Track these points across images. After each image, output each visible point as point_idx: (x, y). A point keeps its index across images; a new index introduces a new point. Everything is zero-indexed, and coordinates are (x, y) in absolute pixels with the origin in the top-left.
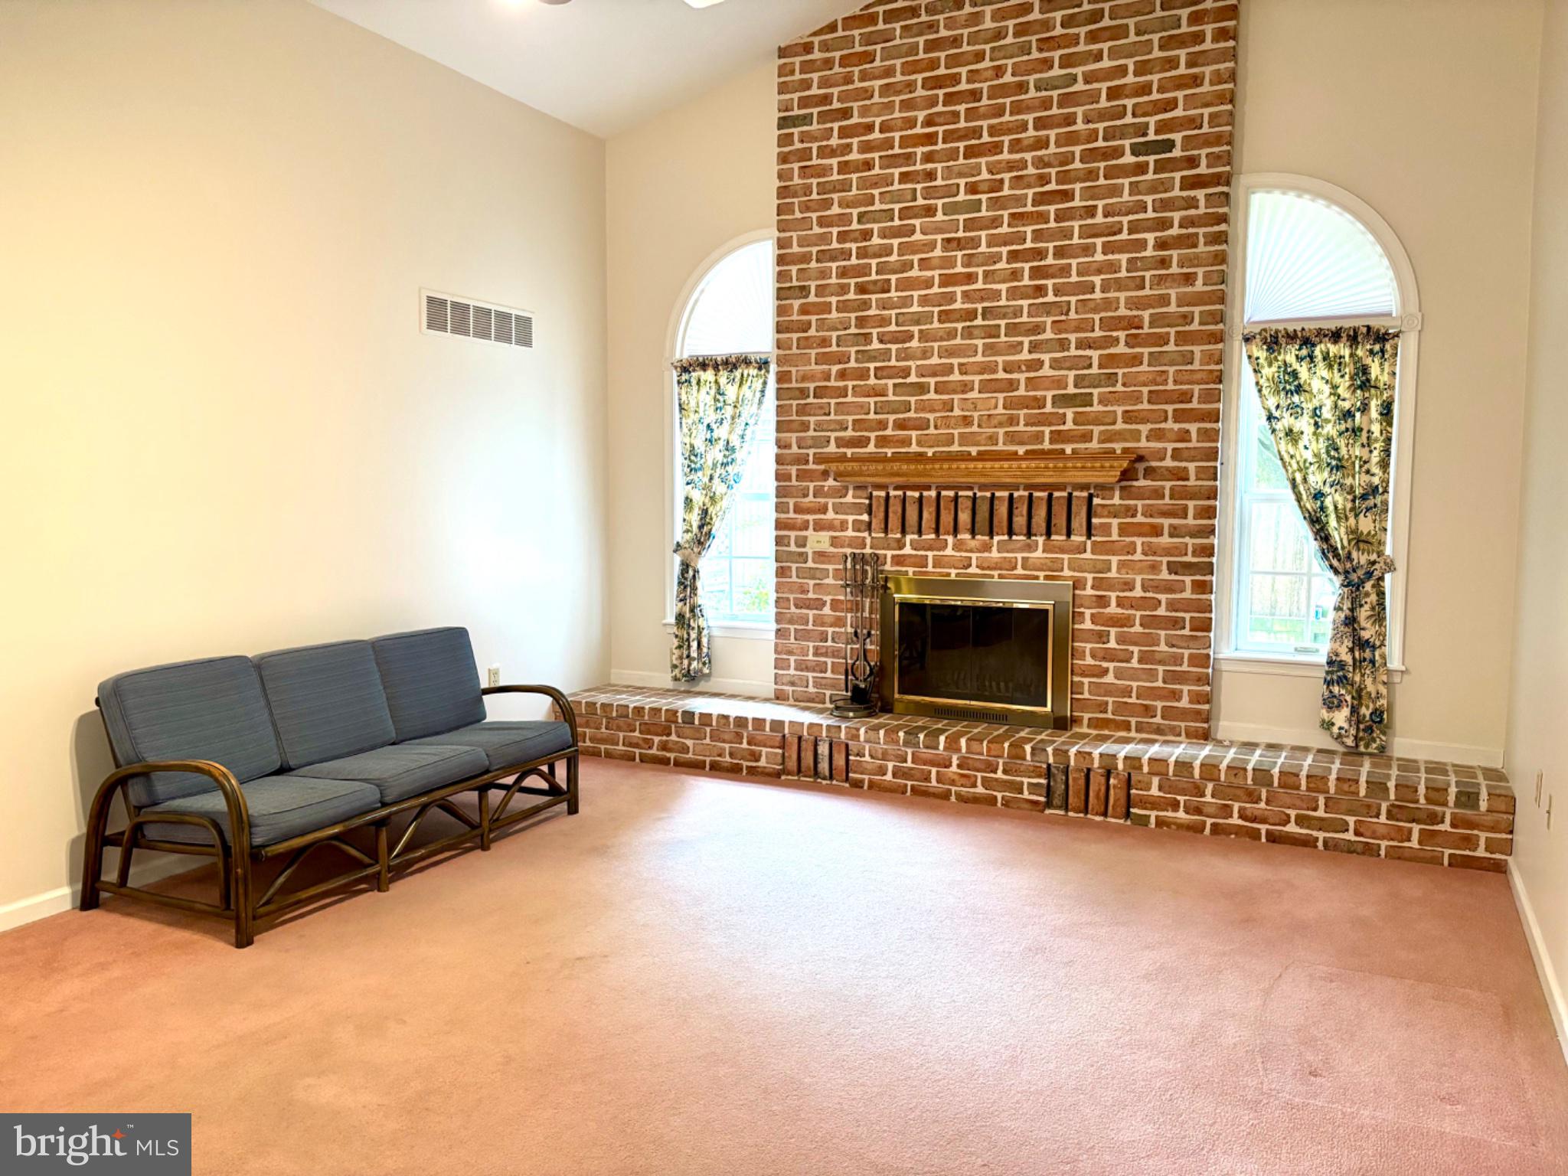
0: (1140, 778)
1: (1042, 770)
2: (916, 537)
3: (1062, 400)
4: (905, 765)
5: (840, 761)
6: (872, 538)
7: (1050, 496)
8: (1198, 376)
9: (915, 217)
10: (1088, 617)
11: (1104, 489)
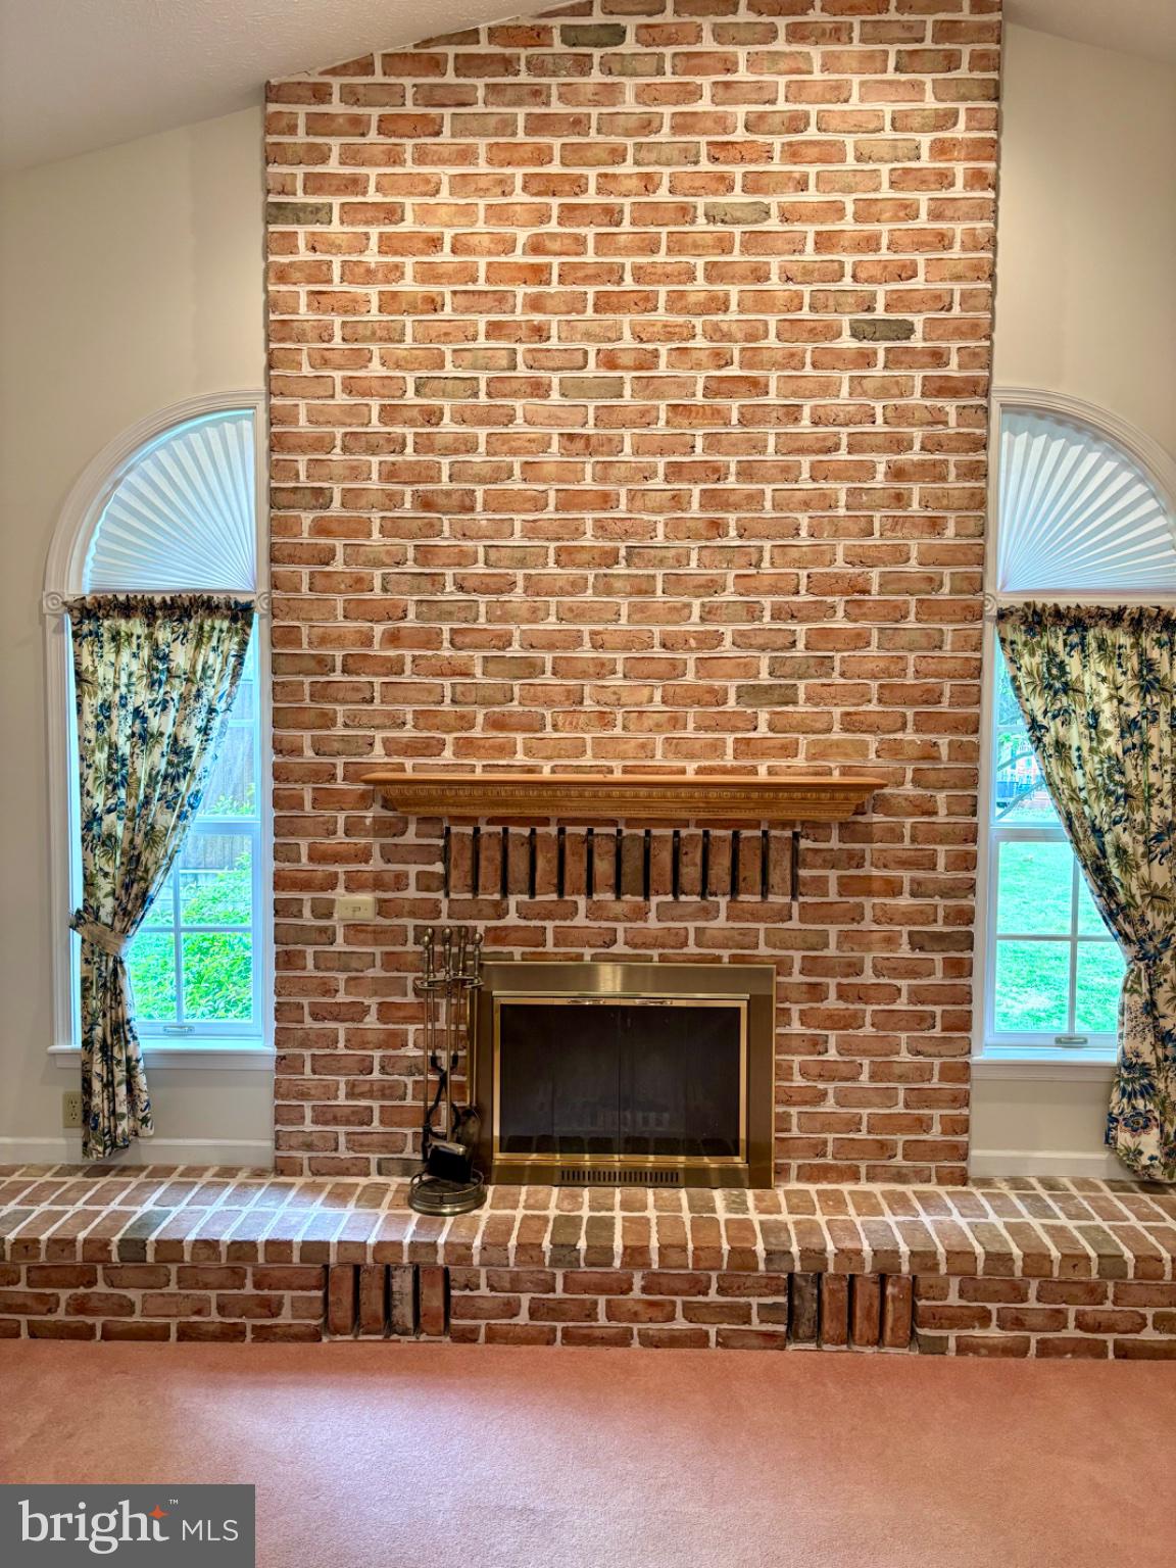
0: (932, 1282)
1: (780, 1282)
2: (525, 898)
3: (753, 694)
4: (551, 1296)
5: (433, 1300)
6: (451, 901)
7: (736, 835)
8: (948, 666)
9: (514, 394)
10: (795, 1015)
11: (817, 828)
